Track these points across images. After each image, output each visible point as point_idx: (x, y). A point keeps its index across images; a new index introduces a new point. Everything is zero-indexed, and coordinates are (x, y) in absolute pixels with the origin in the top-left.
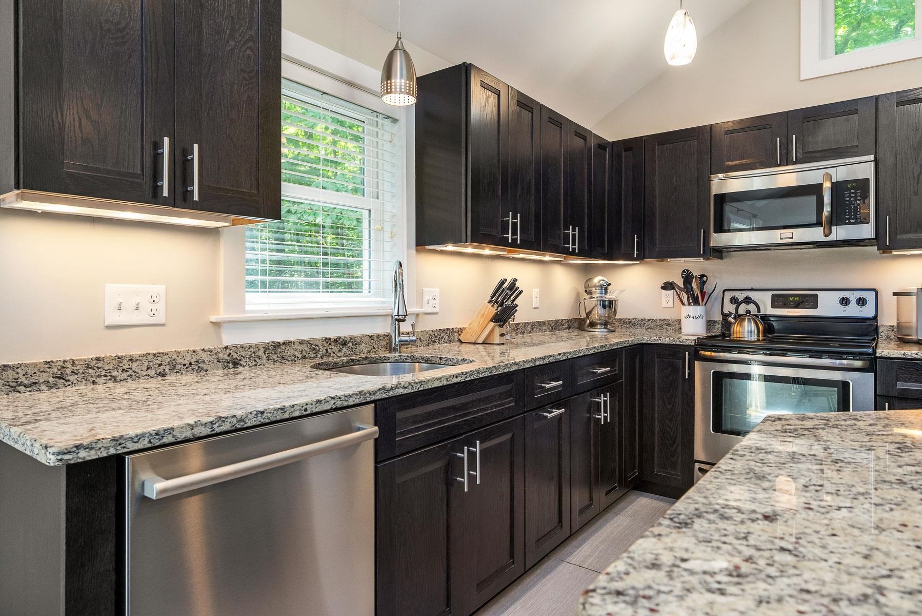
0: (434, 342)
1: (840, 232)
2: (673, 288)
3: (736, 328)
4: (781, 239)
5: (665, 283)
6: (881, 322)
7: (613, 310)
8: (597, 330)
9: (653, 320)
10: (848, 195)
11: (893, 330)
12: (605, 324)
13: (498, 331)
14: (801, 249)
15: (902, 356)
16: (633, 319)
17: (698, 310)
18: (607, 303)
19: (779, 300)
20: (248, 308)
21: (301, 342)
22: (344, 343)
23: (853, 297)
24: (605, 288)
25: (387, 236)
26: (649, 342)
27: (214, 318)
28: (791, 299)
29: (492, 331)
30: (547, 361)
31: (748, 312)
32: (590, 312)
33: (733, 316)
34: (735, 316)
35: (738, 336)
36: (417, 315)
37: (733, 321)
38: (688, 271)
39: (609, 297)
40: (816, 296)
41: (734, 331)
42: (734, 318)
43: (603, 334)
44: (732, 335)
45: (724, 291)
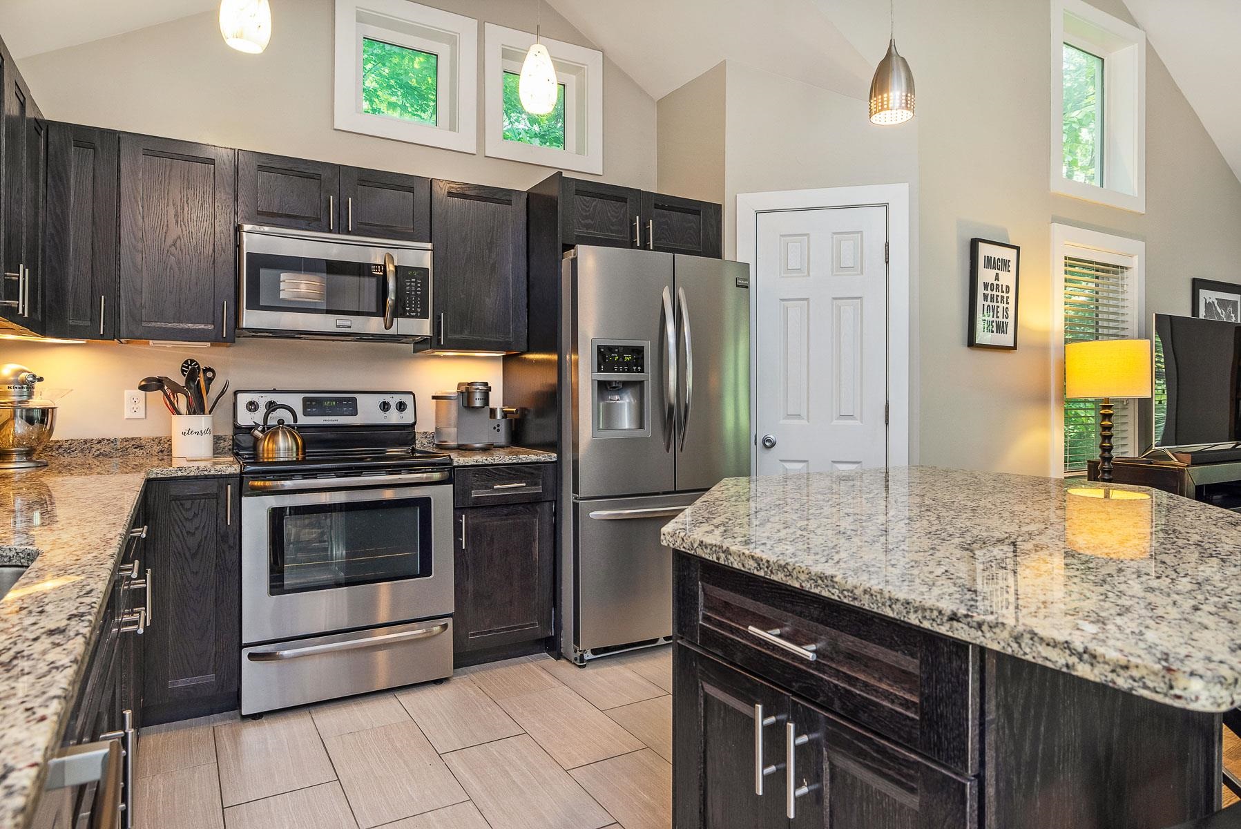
2: (161, 387)
3: (266, 445)
4: (338, 327)
5: (147, 380)
6: (418, 429)
7: (48, 427)
8: (12, 466)
9: (108, 440)
10: (408, 284)
11: (426, 437)
12: (29, 454)
14: (333, 340)
15: (475, 464)
16: (67, 441)
17: (202, 422)
18: (36, 414)
19: (313, 404)
23: (393, 400)
24: (28, 385)
26: (160, 476)
28: (327, 404)
31: (281, 422)
33: (260, 429)
34: (264, 428)
35: (270, 456)
37: (261, 435)
38: (192, 361)
39: (37, 402)
40: (355, 400)
41: (263, 450)
42: (263, 431)
43: (24, 470)
44: (261, 455)
45: (236, 393)
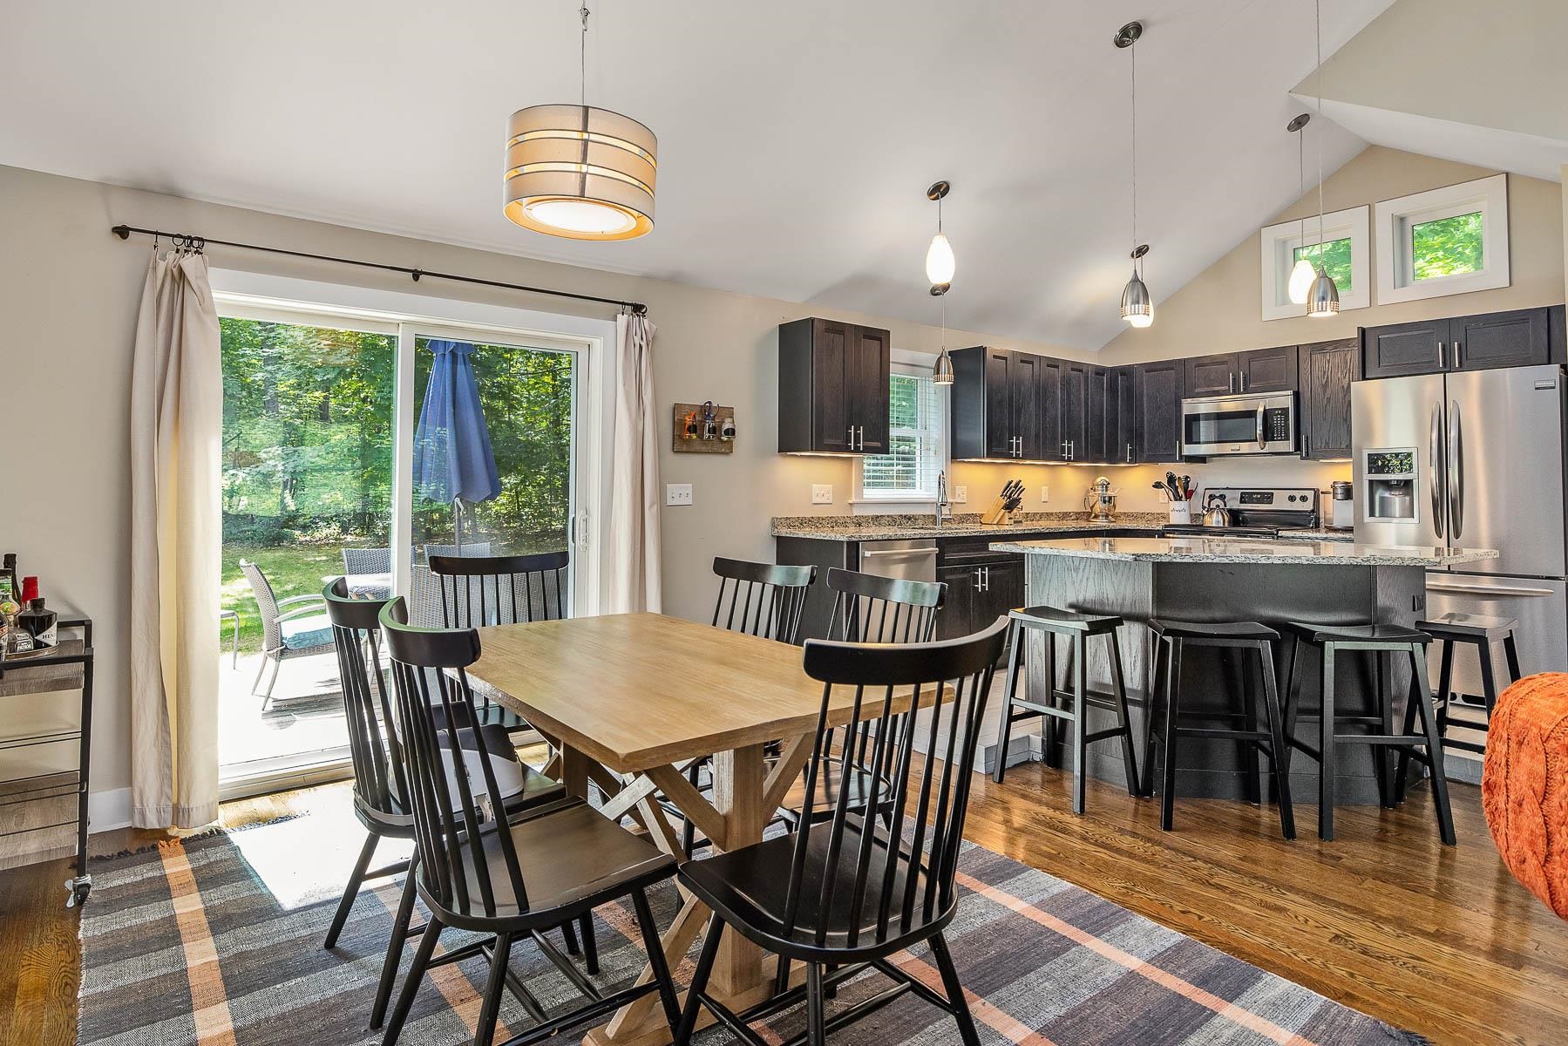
0: (963, 522)
1: (1271, 446)
2: (1161, 487)
3: (1207, 518)
4: (1231, 450)
5: (1157, 483)
7: (1113, 505)
9: (1151, 513)
10: (1275, 420)
12: (1106, 516)
13: (1007, 514)
17: (1183, 504)
18: (1107, 499)
19: (1246, 497)
20: (864, 496)
21: (888, 516)
22: (910, 519)
23: (1296, 495)
24: (1106, 486)
25: (932, 453)
27: (850, 502)
28: (1255, 496)
29: (1003, 516)
30: (1033, 531)
31: (1219, 506)
32: (1093, 506)
34: (1208, 509)
36: (952, 504)
37: (1206, 513)
38: (1173, 473)
39: (1109, 493)
40: (1273, 493)
42: (1207, 511)
45: (1204, 490)
